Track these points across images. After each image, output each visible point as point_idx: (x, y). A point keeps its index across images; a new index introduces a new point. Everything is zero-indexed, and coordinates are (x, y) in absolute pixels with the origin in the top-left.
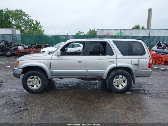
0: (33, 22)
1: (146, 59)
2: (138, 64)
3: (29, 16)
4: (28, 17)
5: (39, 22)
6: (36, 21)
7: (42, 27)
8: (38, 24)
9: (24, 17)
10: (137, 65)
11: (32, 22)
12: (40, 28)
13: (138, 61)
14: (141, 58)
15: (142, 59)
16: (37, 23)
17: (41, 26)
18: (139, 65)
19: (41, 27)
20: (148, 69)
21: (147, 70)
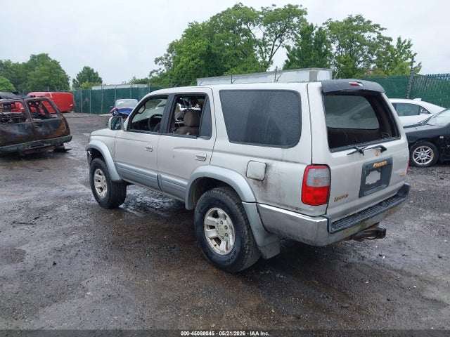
0: (391, 43)
1: (295, 162)
2: (265, 178)
3: (382, 29)
4: (380, 32)
5: (409, 42)
6: (399, 40)
7: (415, 54)
8: (404, 47)
9: (366, 35)
10: (261, 182)
11: (388, 44)
12: (410, 60)
13: (267, 167)
14: (280, 157)
15: (282, 160)
16: (399, 47)
17: (413, 53)
18: (266, 183)
19: (412, 57)
20: (300, 209)
21: (297, 210)
